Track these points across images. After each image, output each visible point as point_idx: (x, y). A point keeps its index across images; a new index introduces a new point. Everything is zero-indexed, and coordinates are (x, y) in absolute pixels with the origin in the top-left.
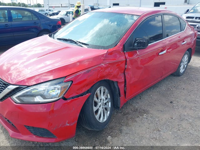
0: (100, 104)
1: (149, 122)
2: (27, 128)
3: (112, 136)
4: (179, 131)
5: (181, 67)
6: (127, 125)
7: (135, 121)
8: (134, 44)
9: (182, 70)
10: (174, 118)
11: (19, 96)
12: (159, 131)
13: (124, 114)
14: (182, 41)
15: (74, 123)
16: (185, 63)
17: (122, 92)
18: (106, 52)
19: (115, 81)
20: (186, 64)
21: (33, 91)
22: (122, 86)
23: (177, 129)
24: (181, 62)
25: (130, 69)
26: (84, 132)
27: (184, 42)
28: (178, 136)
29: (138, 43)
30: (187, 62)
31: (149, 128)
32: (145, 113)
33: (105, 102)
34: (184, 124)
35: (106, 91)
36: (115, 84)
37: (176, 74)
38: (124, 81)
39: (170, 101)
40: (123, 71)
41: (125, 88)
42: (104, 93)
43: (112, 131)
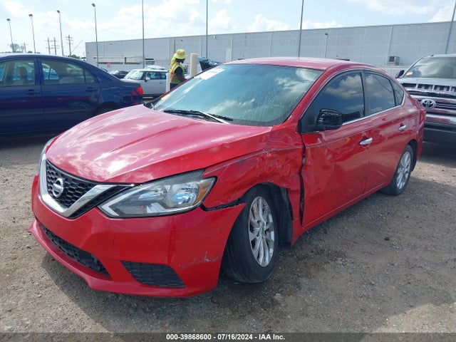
0: (258, 229)
1: (350, 270)
2: (127, 268)
3: (282, 294)
4: (409, 285)
5: (399, 177)
6: (308, 275)
7: (323, 269)
8: (318, 119)
9: (400, 185)
10: (396, 264)
11: (116, 204)
12: (371, 284)
13: (299, 259)
14: (399, 124)
15: (217, 258)
16: (406, 170)
17: (296, 211)
18: (270, 130)
19: (284, 188)
20: (407, 172)
21: (142, 196)
22: (295, 199)
23: (404, 281)
24: (399, 166)
25: (310, 166)
26: (226, 288)
27: (402, 125)
28: (408, 292)
29: (325, 118)
30: (409, 167)
31: (351, 281)
32: (338, 257)
33: (265, 228)
34: (417, 274)
35: (267, 206)
36: (284, 195)
37: (389, 190)
38: (299, 189)
39: (384, 238)
40: (297, 170)
41: (302, 204)
42: (263, 210)
43: (280, 286)
